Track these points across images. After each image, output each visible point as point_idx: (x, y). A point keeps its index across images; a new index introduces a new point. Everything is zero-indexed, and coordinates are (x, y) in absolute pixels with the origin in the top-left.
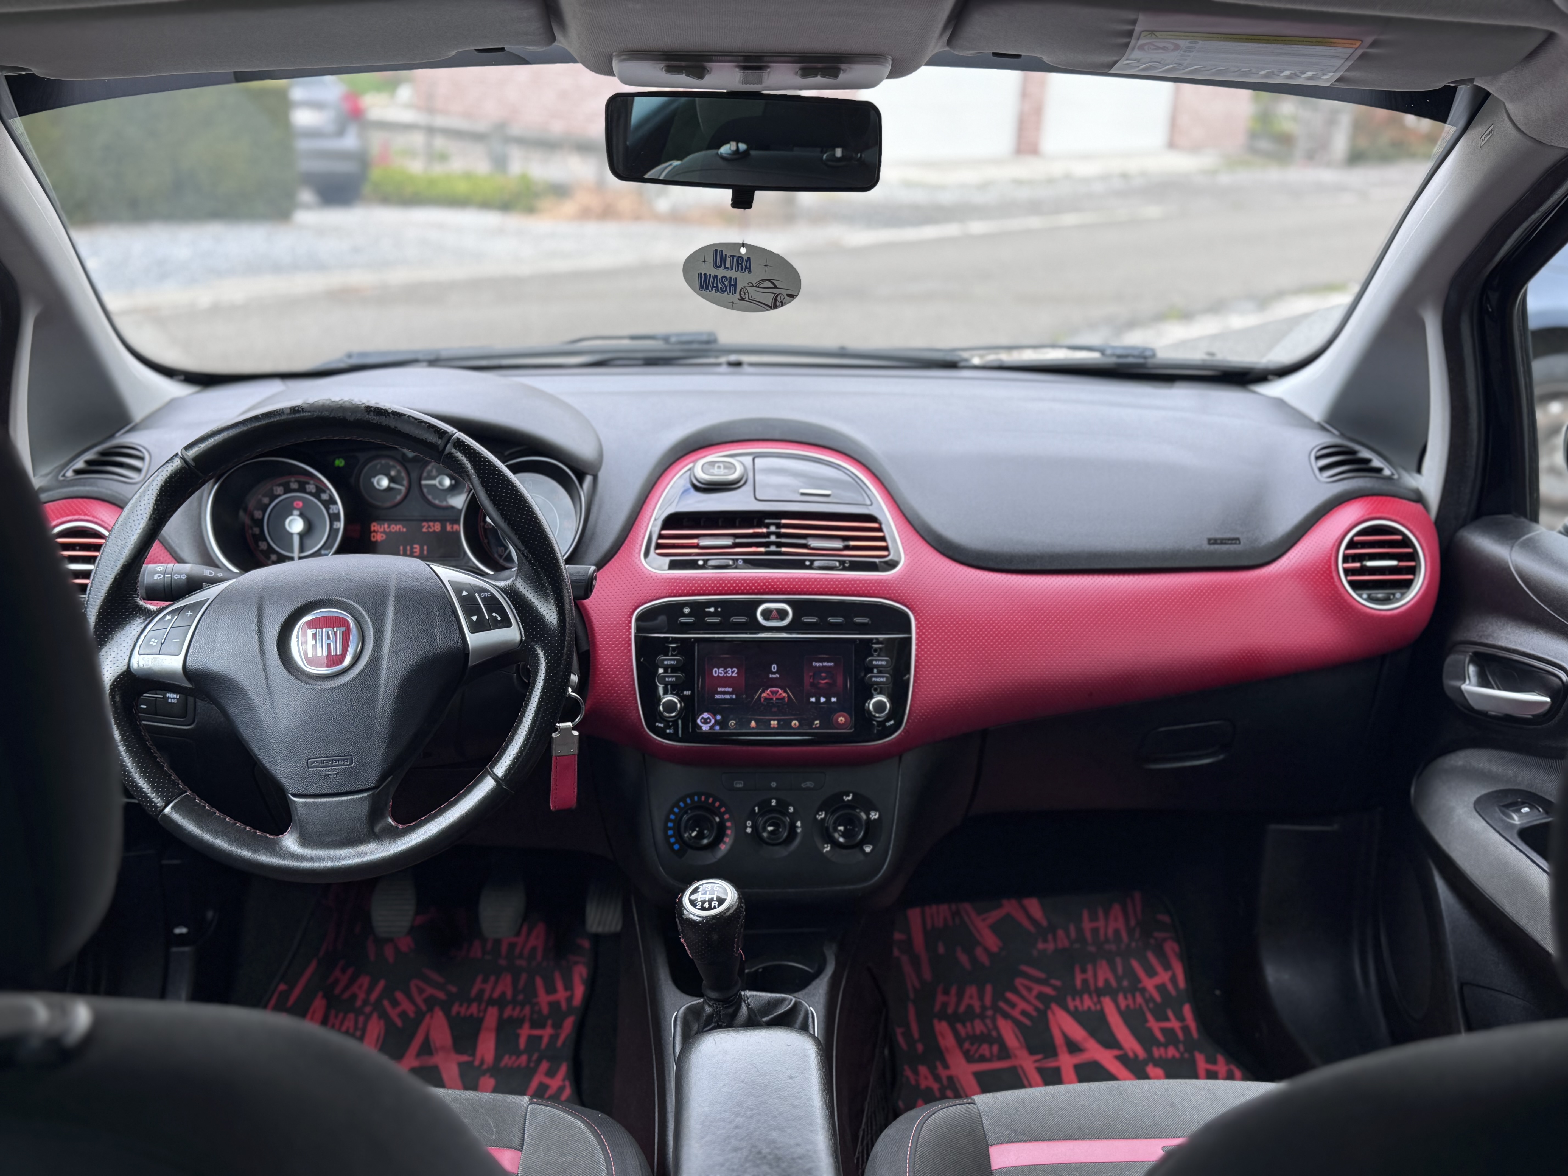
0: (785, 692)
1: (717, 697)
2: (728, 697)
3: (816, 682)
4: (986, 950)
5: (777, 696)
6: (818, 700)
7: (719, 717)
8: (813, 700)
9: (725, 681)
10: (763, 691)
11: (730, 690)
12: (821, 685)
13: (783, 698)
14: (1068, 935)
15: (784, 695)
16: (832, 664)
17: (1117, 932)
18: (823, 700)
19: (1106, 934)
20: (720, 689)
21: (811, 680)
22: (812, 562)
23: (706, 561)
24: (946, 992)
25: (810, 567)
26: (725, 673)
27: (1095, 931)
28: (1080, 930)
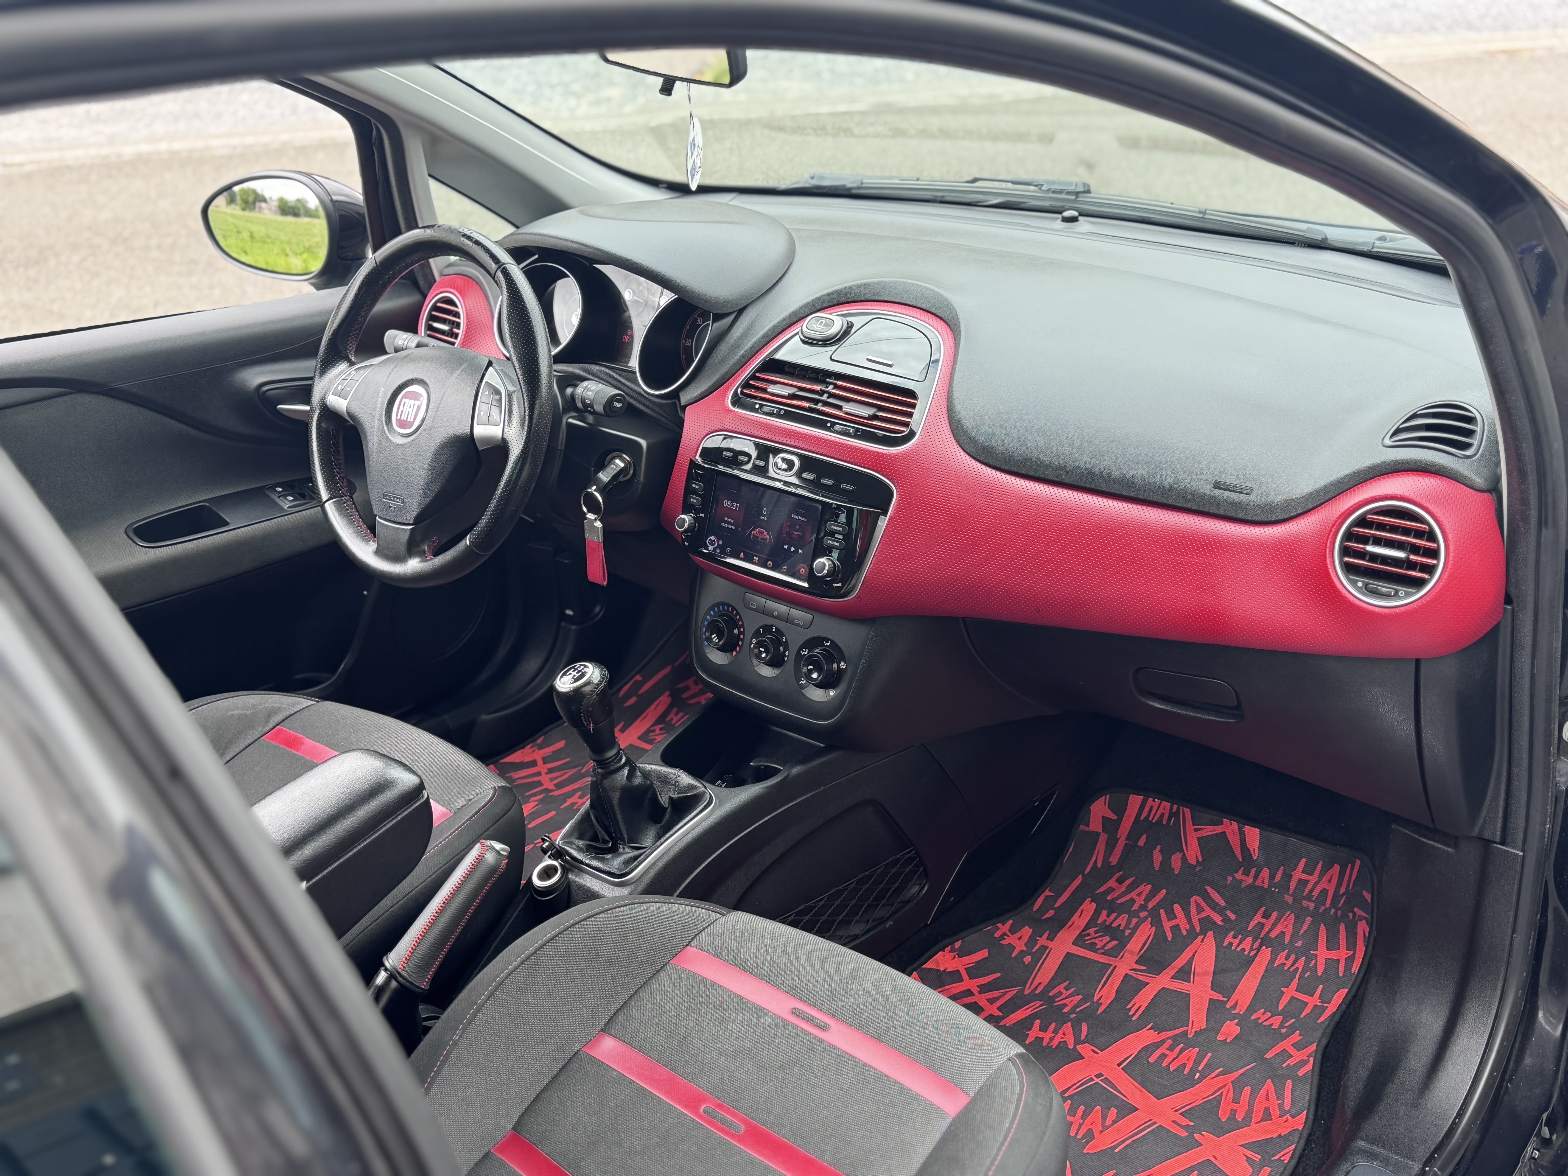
0: (768, 534)
1: (723, 524)
2: (730, 527)
3: (791, 532)
4: (1184, 858)
5: (762, 536)
6: (789, 548)
7: (721, 542)
8: (786, 547)
9: (730, 512)
10: (754, 529)
11: (732, 521)
12: (794, 536)
13: (765, 539)
14: (1272, 877)
15: (768, 537)
16: (804, 519)
17: (1324, 892)
18: (793, 549)
19: (1311, 891)
20: (726, 519)
21: (788, 530)
22: (833, 424)
23: (761, 406)
24: (1120, 881)
25: (828, 429)
26: (732, 506)
27: (1303, 883)
28: (1288, 877)
